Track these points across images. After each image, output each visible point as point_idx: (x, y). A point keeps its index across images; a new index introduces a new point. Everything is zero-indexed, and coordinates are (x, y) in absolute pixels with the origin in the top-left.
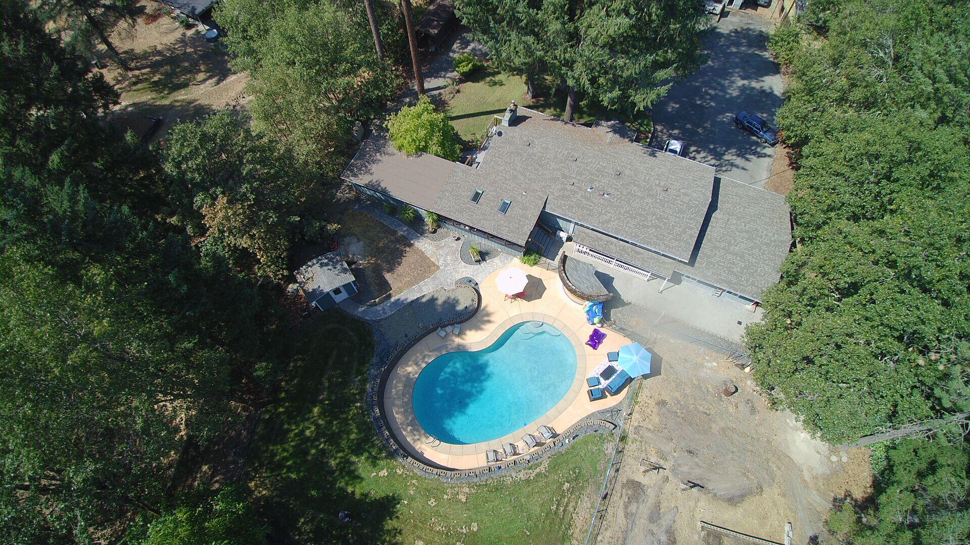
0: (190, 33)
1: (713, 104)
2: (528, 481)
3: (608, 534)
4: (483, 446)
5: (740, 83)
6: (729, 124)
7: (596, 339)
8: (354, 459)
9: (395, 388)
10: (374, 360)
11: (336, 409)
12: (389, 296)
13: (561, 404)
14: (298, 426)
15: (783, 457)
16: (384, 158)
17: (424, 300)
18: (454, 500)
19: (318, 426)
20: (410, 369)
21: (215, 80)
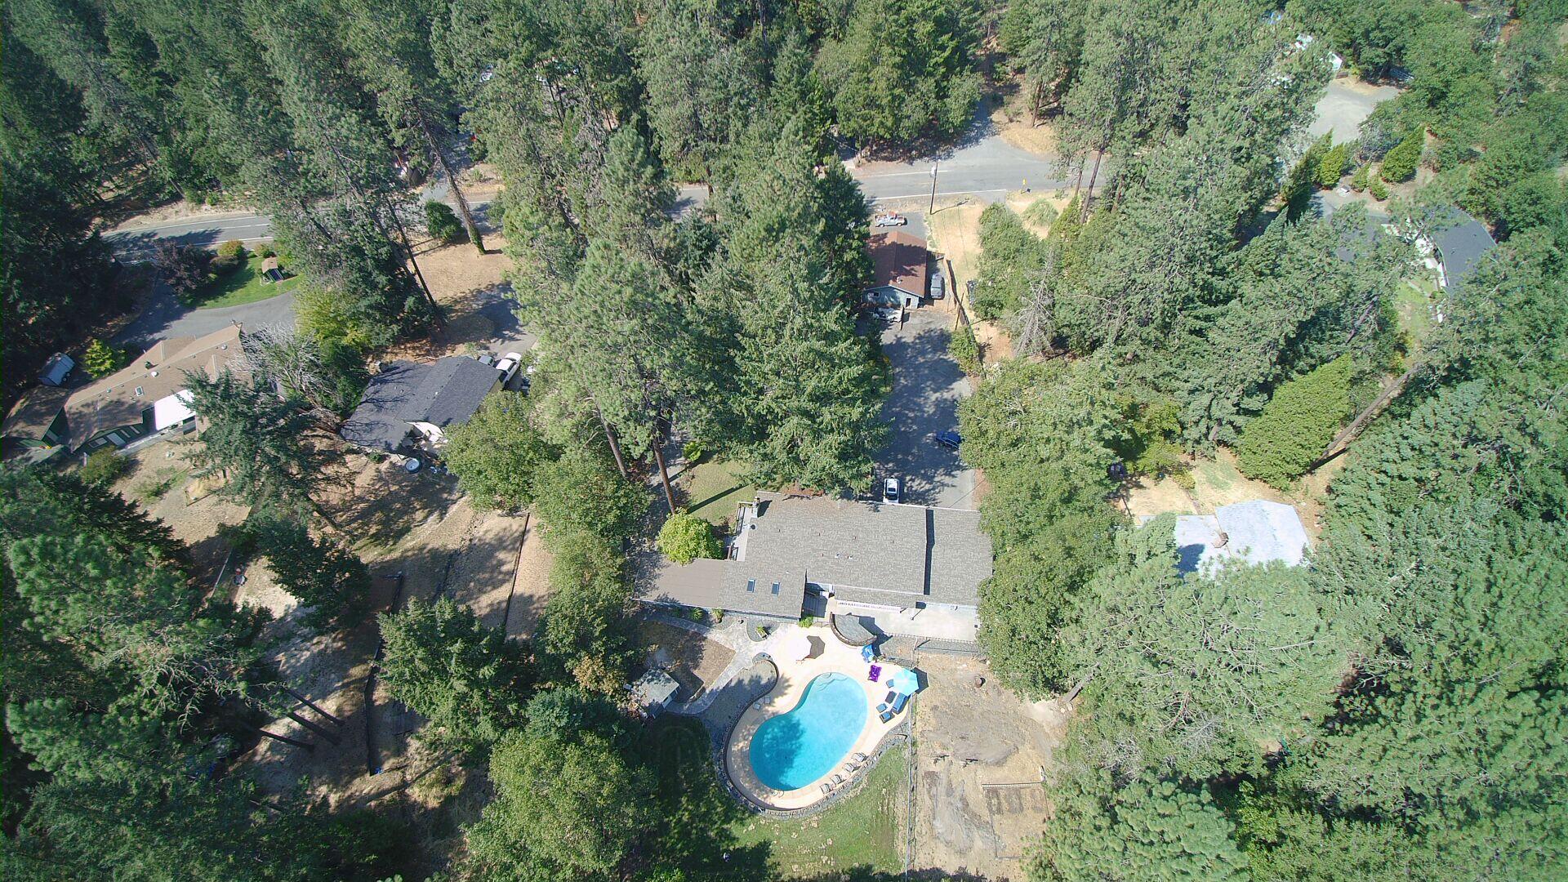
0: (384, 466)
1: (915, 427)
2: (856, 796)
3: (922, 814)
4: (816, 783)
5: (934, 397)
6: (932, 444)
7: (875, 673)
8: (725, 826)
9: (735, 763)
10: (712, 744)
11: (698, 793)
12: (704, 689)
13: (863, 733)
14: (674, 816)
15: (1028, 721)
16: (663, 571)
17: (733, 684)
18: (810, 828)
19: (690, 811)
20: (739, 745)
21: (436, 514)
